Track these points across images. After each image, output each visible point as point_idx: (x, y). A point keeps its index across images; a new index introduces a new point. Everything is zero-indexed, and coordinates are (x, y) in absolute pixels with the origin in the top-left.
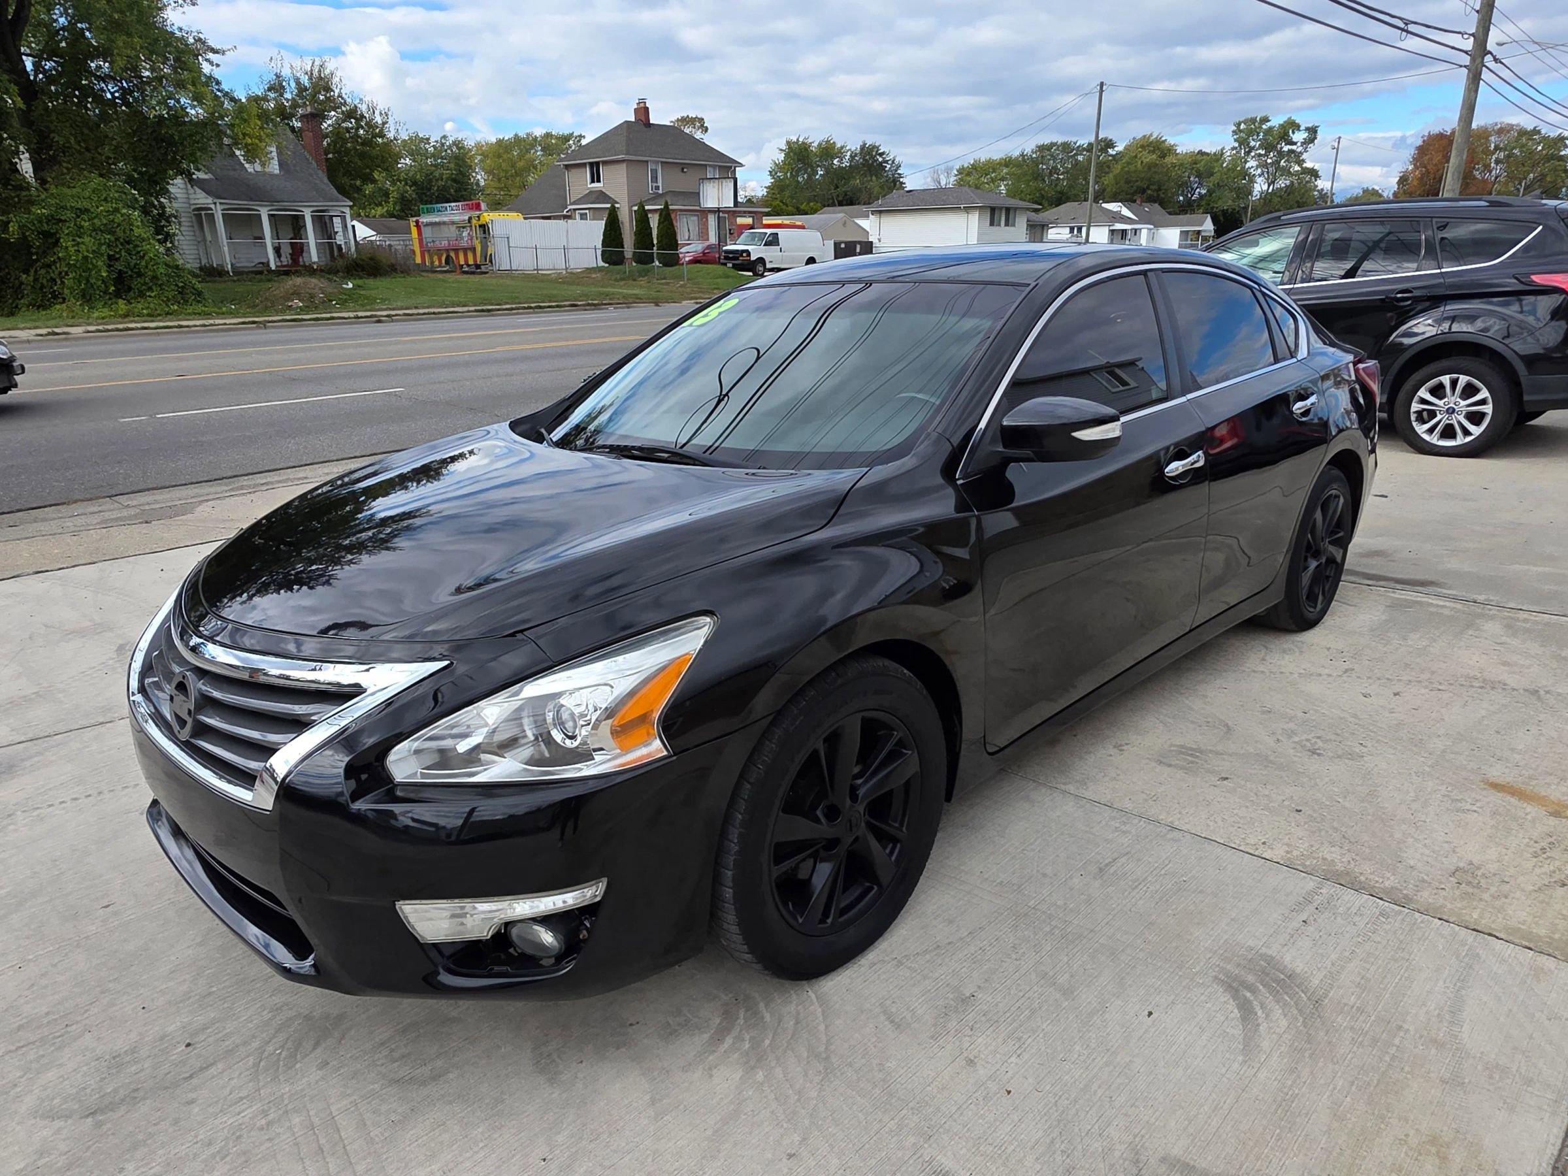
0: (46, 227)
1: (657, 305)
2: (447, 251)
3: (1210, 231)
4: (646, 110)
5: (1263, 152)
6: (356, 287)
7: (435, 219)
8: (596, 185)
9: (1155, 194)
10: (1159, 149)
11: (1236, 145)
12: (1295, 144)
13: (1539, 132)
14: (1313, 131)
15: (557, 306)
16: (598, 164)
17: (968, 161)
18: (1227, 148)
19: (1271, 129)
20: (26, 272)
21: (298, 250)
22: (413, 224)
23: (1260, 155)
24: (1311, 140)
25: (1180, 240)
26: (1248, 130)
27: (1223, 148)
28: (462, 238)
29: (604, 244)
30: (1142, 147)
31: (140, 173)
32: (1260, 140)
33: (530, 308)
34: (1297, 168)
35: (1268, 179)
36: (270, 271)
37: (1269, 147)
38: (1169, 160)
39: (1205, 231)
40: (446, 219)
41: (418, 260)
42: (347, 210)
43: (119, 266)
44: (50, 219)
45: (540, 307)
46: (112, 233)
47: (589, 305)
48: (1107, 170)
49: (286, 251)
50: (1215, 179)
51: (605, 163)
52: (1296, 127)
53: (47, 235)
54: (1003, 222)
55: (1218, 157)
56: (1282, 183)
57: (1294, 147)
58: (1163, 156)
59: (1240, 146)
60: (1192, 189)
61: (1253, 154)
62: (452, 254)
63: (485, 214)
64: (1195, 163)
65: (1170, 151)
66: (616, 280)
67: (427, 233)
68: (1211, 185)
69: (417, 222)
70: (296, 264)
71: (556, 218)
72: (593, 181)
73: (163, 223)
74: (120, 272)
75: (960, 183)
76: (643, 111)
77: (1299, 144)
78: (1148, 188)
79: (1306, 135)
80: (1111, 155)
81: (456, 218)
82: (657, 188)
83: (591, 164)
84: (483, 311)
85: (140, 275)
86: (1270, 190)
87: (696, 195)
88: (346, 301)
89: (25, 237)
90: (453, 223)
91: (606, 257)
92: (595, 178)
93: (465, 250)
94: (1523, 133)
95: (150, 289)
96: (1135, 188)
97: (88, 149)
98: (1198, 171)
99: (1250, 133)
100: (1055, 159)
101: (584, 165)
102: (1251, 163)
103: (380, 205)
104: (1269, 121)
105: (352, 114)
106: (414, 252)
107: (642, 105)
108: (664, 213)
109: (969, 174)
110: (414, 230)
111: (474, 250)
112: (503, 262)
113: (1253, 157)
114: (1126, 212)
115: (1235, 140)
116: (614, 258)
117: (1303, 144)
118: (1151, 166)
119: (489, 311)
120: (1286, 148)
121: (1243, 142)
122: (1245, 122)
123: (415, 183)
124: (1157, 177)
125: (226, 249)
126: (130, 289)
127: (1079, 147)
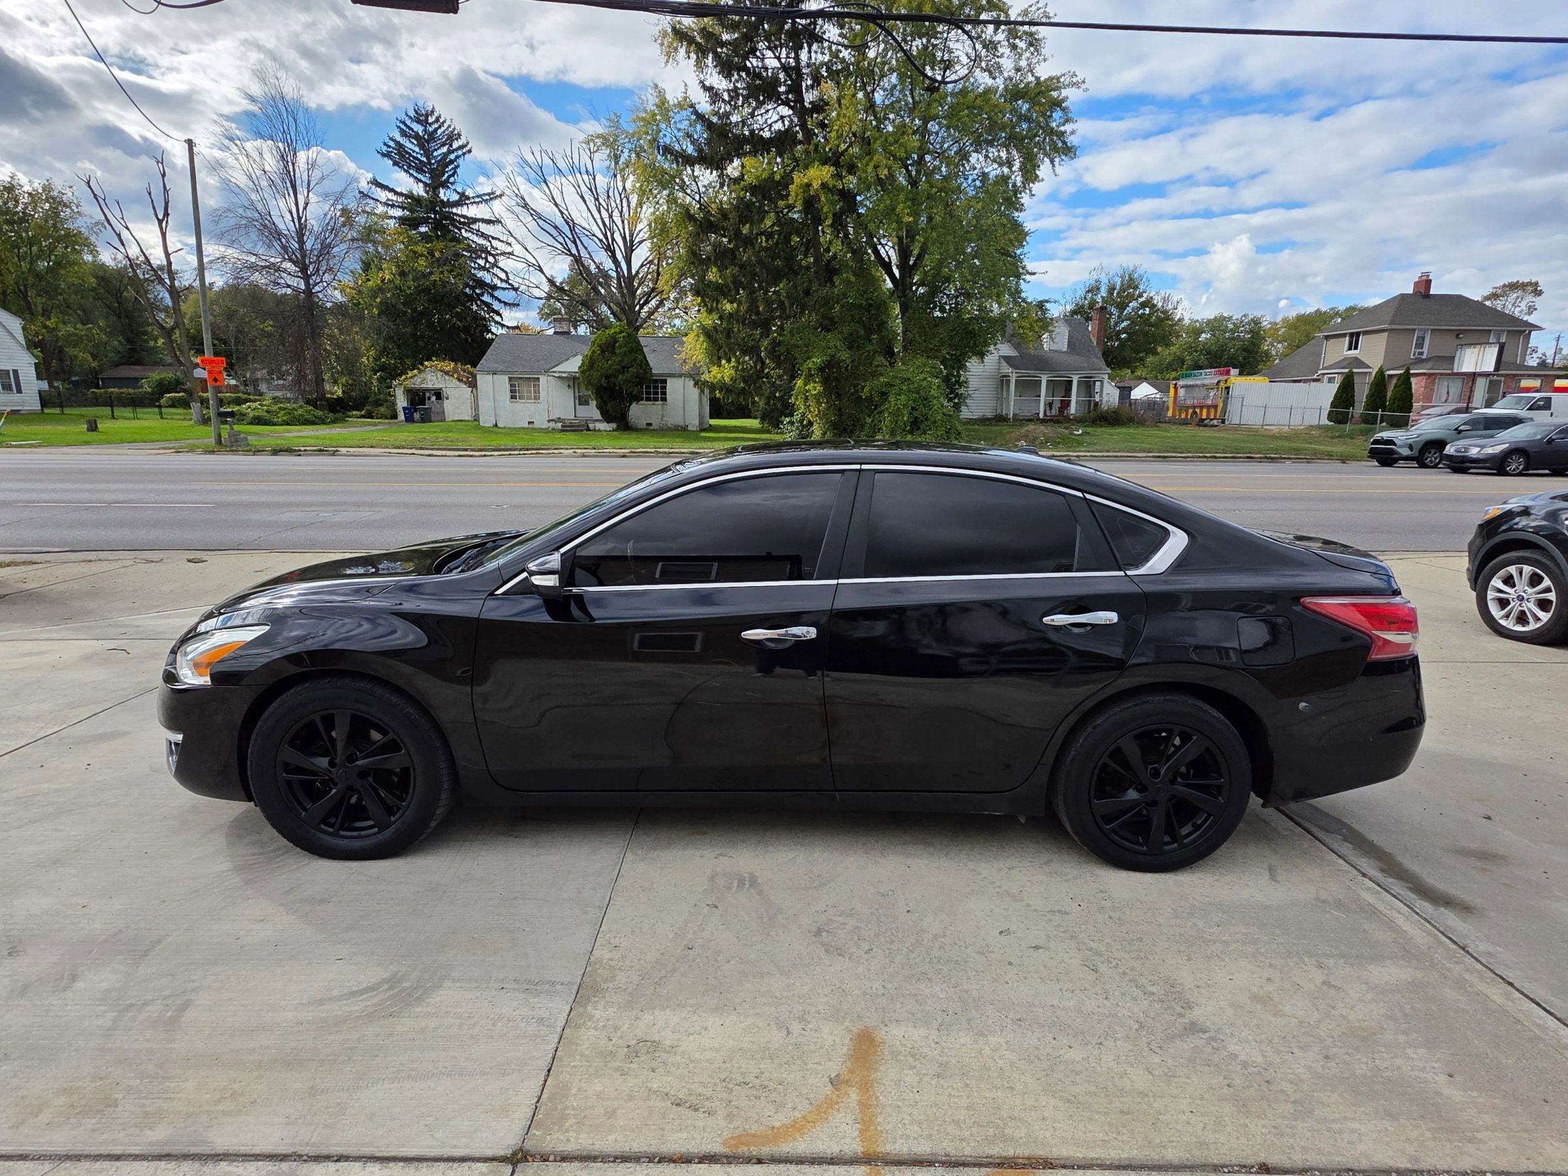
0: (884, 389)
1: (1344, 462)
2: (1195, 407)
4: (1428, 283)
6: (1085, 433)
7: (1190, 382)
8: (1353, 352)
15: (1248, 457)
16: (1358, 334)
20: (869, 416)
21: (1065, 405)
22: (1172, 386)
28: (1208, 397)
29: (1333, 405)
31: (952, 355)
33: (1205, 457)
36: (1038, 419)
40: (1198, 382)
41: (1170, 414)
42: (1106, 377)
43: (916, 414)
44: (888, 384)
45: (1215, 457)
46: (918, 393)
47: (1266, 458)
49: (1056, 406)
51: (1365, 333)
53: (883, 394)
62: (1198, 410)
63: (1232, 378)
66: (1332, 438)
67: (1182, 392)
69: (1176, 384)
70: (1060, 417)
71: (1306, 381)
72: (1350, 349)
73: (957, 386)
74: (916, 418)
76: (1425, 283)
81: (1206, 382)
82: (1422, 353)
83: (1352, 335)
84: (1159, 457)
85: (927, 419)
87: (1451, 359)
88: (1059, 443)
89: (871, 395)
90: (1204, 385)
91: (1331, 417)
92: (1353, 345)
93: (1209, 407)
95: (930, 429)
97: (925, 341)
101: (1344, 335)
103: (1176, 370)
105: (1149, 303)
106: (1168, 407)
107: (1424, 278)
108: (1402, 378)
110: (1172, 390)
111: (1216, 407)
112: (1234, 417)
116: (1340, 417)
119: (1165, 457)
123: (1209, 353)
125: (1012, 403)
126: (919, 428)
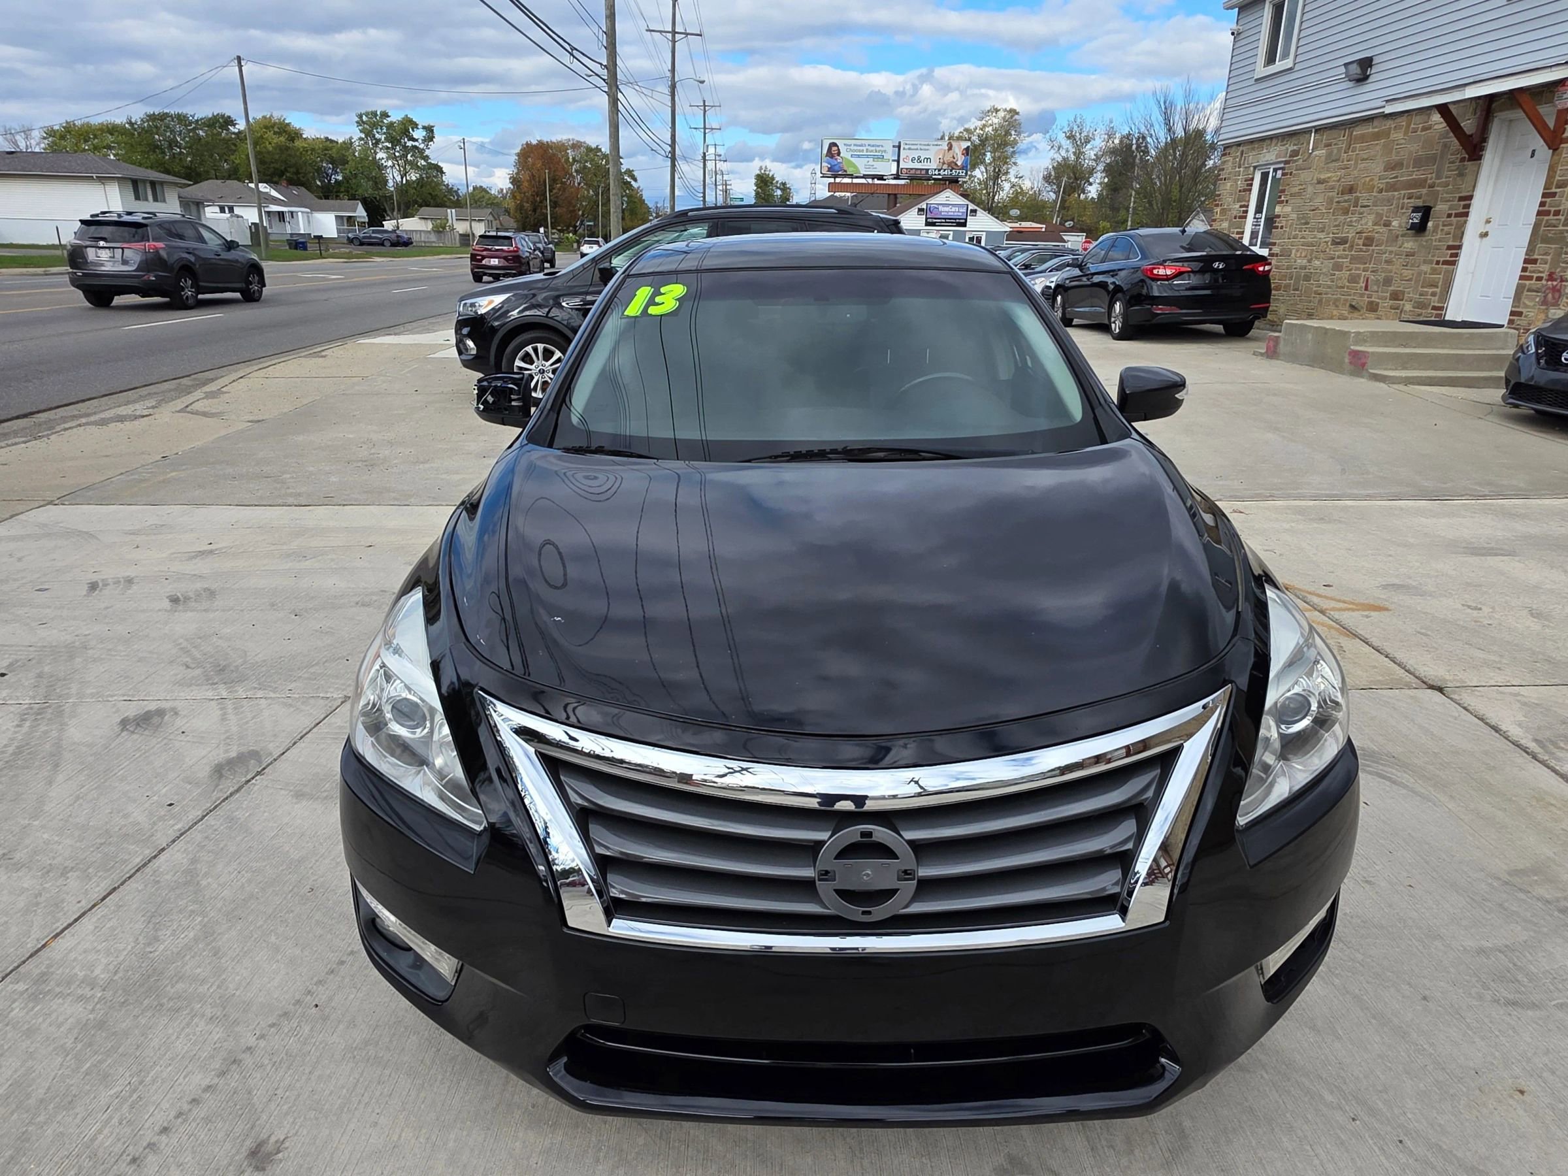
3: (364, 217)
5: (390, 145)
9: (295, 177)
10: (285, 131)
11: (363, 136)
12: (416, 140)
13: (600, 150)
14: (429, 130)
17: (57, 123)
18: (355, 138)
19: (392, 124)
23: (388, 148)
24: (430, 137)
25: (337, 225)
26: (371, 123)
27: (351, 138)
30: (266, 127)
32: (384, 133)
34: (423, 163)
35: (400, 171)
37: (394, 141)
38: (298, 143)
39: (359, 217)
48: (233, 147)
50: (350, 166)
52: (415, 126)
54: (150, 197)
55: (348, 144)
56: (413, 176)
57: (416, 144)
58: (292, 140)
59: (366, 137)
60: (327, 175)
61: (380, 146)
64: (326, 150)
65: (295, 135)
68: (347, 172)
75: (54, 149)
77: (420, 141)
78: (286, 170)
79: (424, 133)
80: (234, 133)
86: (404, 182)
94: (589, 149)
96: (272, 170)
98: (331, 157)
99: (375, 125)
100: (172, 131)
102: (381, 155)
104: (389, 116)
109: (63, 137)
113: (381, 149)
114: (274, 193)
115: (361, 131)
117: (424, 141)
118: (283, 149)
120: (410, 144)
121: (369, 134)
122: (367, 114)
124: (293, 161)
127: (197, 121)
